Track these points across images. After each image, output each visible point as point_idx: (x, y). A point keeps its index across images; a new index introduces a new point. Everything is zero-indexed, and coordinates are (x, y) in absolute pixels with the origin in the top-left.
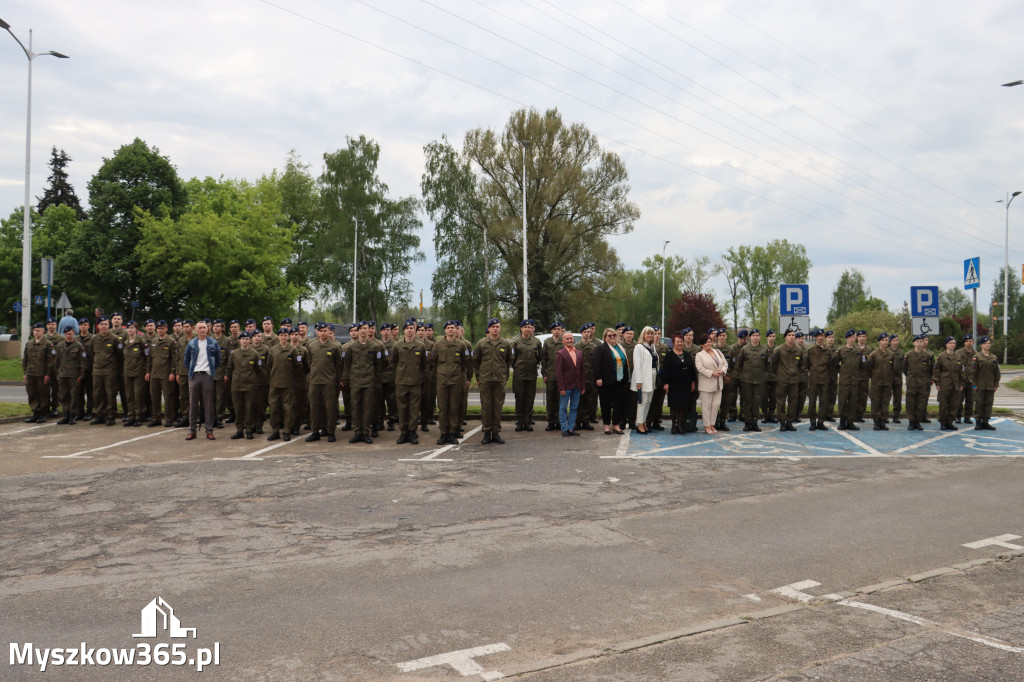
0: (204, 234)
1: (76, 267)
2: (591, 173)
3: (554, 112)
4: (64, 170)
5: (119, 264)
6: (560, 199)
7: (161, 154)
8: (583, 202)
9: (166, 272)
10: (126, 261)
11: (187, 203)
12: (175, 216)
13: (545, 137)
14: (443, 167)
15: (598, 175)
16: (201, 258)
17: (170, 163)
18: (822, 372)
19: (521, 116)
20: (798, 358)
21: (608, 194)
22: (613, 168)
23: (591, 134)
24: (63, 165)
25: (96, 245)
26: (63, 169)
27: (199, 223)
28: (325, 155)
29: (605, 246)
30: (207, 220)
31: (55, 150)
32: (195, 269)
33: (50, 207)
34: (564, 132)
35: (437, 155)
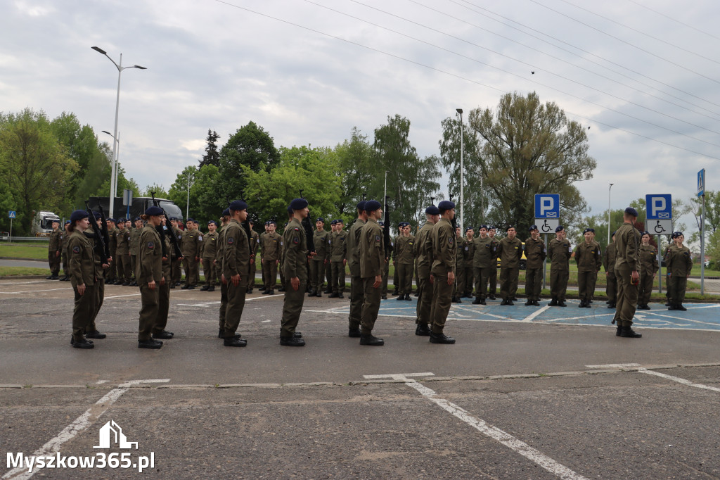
0: (283, 180)
1: (210, 202)
2: (560, 137)
3: (534, 94)
4: (215, 143)
6: (536, 157)
7: (264, 131)
8: (554, 158)
9: (261, 205)
11: (279, 161)
12: (268, 170)
13: (528, 113)
14: (454, 135)
15: (566, 138)
16: (281, 196)
17: (270, 136)
18: (535, 259)
19: (508, 98)
20: (517, 248)
21: (574, 151)
22: (577, 133)
23: (560, 109)
24: (215, 140)
25: (221, 188)
27: (286, 173)
28: (375, 130)
29: (572, 190)
30: (286, 171)
31: (210, 132)
32: (277, 203)
33: (205, 167)
34: (542, 108)
35: (451, 128)
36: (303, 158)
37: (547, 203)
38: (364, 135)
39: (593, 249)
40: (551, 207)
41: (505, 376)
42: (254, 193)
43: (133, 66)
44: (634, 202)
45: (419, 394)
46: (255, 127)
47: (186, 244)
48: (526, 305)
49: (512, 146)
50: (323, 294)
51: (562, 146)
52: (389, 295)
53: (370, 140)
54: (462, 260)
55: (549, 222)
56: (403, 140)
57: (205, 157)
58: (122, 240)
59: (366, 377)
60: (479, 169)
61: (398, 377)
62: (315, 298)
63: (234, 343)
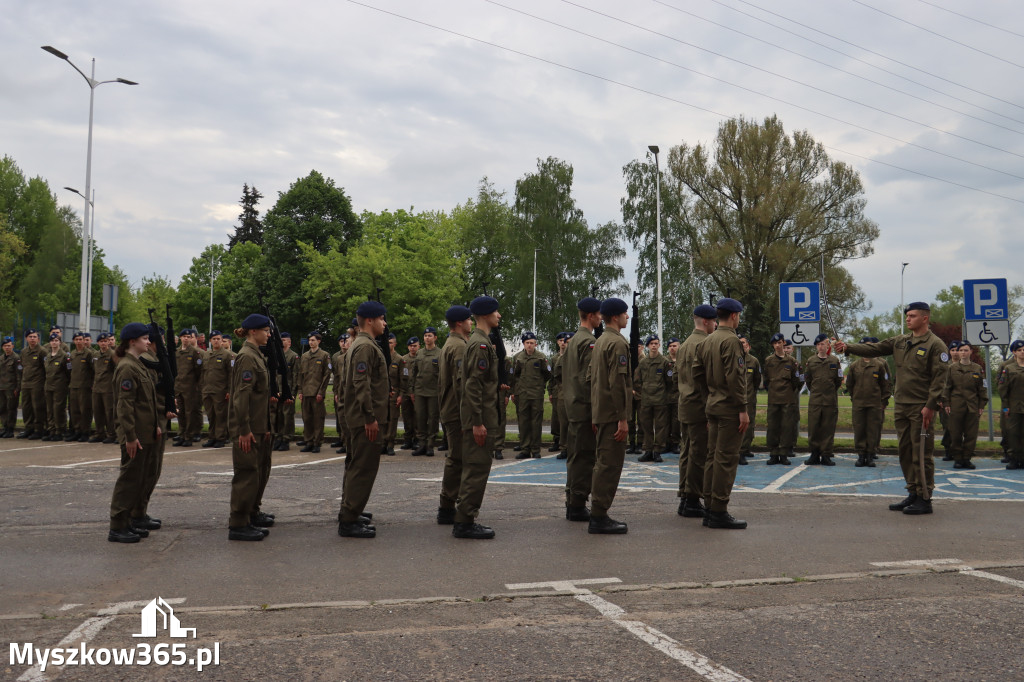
0: (367, 266)
1: (248, 303)
2: (818, 188)
3: (775, 119)
4: (256, 207)
5: (287, 301)
6: (779, 222)
7: (336, 186)
8: (810, 222)
9: (333, 307)
10: (293, 297)
11: (361, 236)
12: (343, 250)
13: (765, 150)
14: (645, 189)
15: (827, 188)
16: (365, 293)
17: (345, 195)
18: (782, 388)
19: (731, 127)
20: (750, 371)
21: (842, 211)
22: (845, 181)
23: (817, 141)
24: (255, 202)
25: (266, 280)
26: (254, 206)
27: (370, 255)
28: (518, 182)
29: (841, 274)
30: (371, 252)
31: (246, 188)
32: (358, 303)
33: (239, 246)
34: (786, 142)
35: (640, 176)
36: (400, 229)
37: (800, 297)
38: (499, 191)
39: (876, 369)
40: (807, 303)
41: (737, 582)
42: (320, 288)
43: (115, 79)
44: (944, 292)
45: (597, 614)
46: (320, 179)
47: (210, 373)
48: (769, 463)
49: (740, 205)
50: (436, 450)
51: (823, 203)
52: (544, 450)
53: (510, 199)
54: (662, 392)
55: (803, 327)
56: (562, 197)
57: (239, 230)
58: (105, 369)
59: (510, 587)
60: (686, 243)
61: (562, 586)
62: (423, 458)
63: (356, 532)
